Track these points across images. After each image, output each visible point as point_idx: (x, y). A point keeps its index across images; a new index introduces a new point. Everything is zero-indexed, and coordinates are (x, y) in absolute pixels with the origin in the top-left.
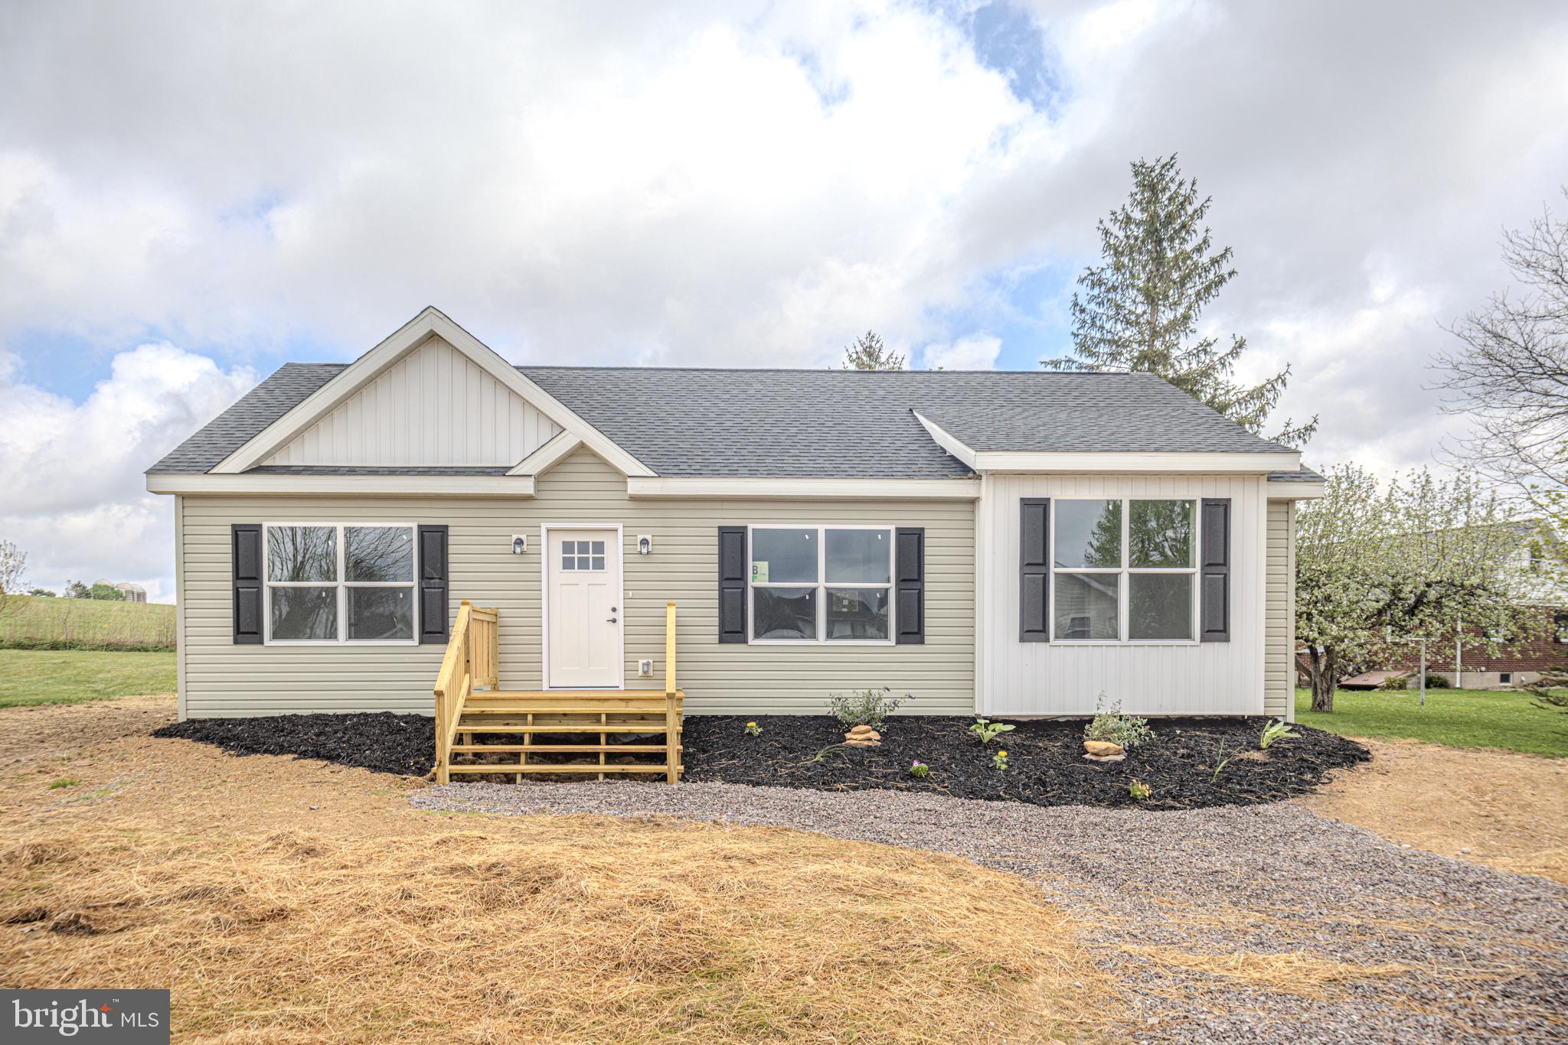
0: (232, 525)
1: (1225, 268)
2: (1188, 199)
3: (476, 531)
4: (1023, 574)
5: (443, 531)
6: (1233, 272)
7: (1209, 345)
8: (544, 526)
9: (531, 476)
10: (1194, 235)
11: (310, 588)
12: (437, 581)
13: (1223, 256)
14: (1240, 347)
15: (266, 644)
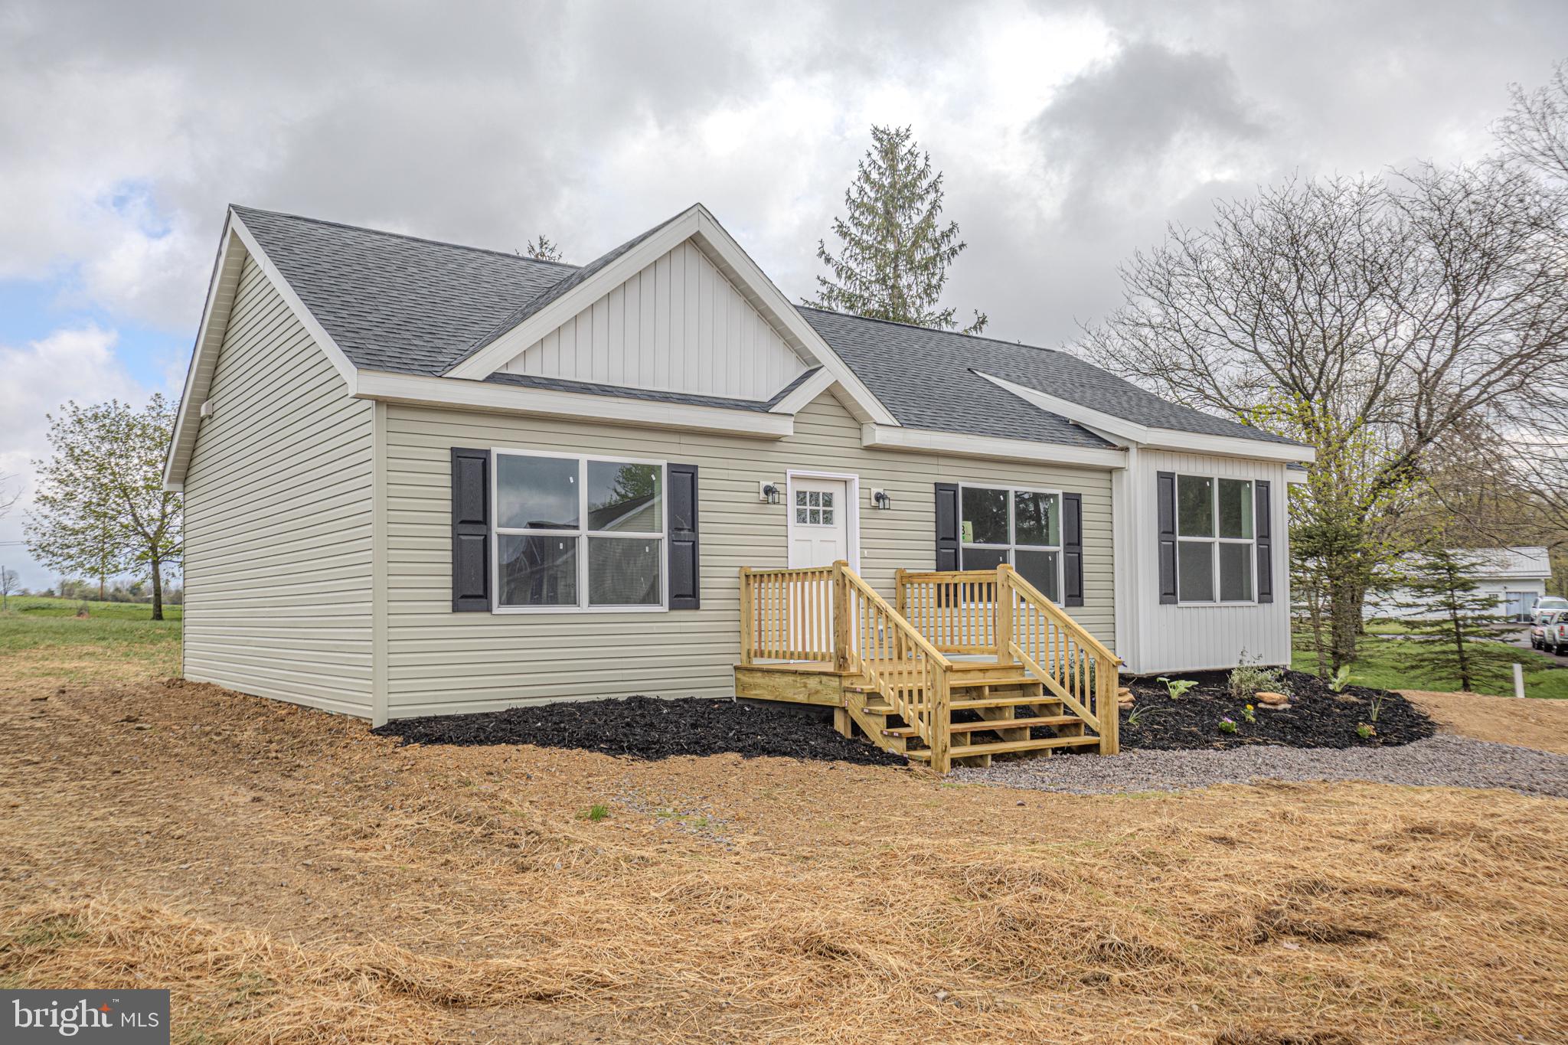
0: (452, 449)
1: (955, 242)
2: (922, 174)
3: (724, 474)
4: (1160, 541)
5: (692, 472)
6: (963, 245)
7: (949, 314)
8: (790, 472)
9: (792, 415)
10: (939, 210)
11: (543, 537)
12: (686, 532)
13: (951, 231)
14: (983, 322)
15: (496, 610)
